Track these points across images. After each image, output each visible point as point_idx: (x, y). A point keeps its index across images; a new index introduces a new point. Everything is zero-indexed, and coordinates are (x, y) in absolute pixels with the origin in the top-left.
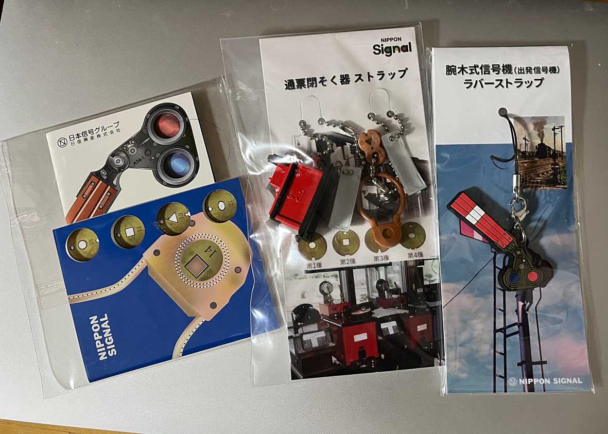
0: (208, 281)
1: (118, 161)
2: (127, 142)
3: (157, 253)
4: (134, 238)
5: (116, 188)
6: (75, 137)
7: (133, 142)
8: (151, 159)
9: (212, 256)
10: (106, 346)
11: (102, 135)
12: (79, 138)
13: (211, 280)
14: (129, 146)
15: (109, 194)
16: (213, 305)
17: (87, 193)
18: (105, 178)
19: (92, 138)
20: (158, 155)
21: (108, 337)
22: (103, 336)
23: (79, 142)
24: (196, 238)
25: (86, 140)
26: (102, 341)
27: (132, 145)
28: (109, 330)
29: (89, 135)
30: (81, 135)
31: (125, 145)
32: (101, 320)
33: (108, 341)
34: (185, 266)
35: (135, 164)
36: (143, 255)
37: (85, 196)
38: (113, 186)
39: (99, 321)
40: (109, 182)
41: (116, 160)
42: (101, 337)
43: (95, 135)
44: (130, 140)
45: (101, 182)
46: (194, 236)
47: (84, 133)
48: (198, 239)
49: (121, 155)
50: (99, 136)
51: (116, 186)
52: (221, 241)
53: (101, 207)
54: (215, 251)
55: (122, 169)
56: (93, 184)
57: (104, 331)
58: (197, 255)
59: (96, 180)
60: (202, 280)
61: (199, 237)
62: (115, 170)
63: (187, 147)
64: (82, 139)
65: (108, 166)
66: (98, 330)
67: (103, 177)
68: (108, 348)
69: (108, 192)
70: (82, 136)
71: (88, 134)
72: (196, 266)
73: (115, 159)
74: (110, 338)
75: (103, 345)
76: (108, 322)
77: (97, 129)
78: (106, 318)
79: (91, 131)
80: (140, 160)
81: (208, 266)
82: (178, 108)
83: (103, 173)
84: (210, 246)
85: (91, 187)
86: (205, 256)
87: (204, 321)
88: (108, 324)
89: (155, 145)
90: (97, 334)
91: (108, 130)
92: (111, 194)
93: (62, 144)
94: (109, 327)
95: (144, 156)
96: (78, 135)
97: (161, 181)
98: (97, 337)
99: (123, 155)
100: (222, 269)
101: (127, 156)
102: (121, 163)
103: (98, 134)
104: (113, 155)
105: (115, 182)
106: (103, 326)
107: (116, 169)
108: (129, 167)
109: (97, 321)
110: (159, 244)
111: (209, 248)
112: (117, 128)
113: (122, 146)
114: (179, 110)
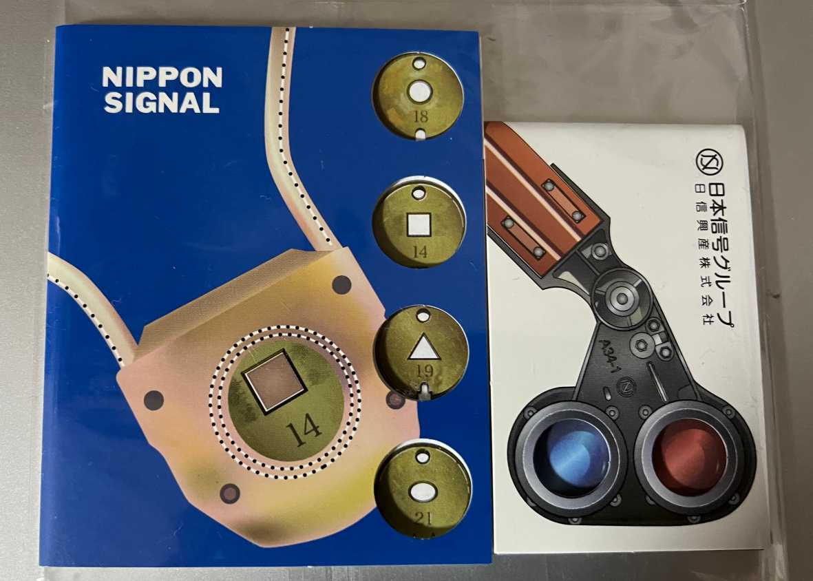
0: (225, 402)
1: (623, 300)
2: (669, 337)
3: (342, 285)
4: (400, 233)
5: (549, 276)
6: (719, 200)
7: (666, 353)
8: (606, 389)
9: (289, 430)
10: (136, 91)
11: (706, 272)
12: (713, 208)
13: (225, 411)
14: (658, 340)
15: (539, 252)
16: (154, 400)
17: (556, 194)
18: (587, 253)
19: (704, 244)
20: (614, 413)
21: (157, 101)
22: (163, 89)
23: (702, 207)
24: (352, 400)
25: (703, 226)
26: (152, 86)
27: (658, 349)
28: (174, 109)
29: (712, 238)
30: (719, 215)
31: (662, 329)
32: (206, 97)
33: (146, 100)
34: (284, 351)
35: (602, 345)
36: (347, 248)
37: (549, 186)
38: (557, 268)
39: (206, 90)
40: (573, 260)
41: (628, 293)
42: (162, 84)
43: (709, 253)
44: (675, 347)
45: (578, 239)
46: (359, 396)
47: (721, 226)
48: (347, 405)
49: (639, 309)
50: (705, 263)
51: (556, 277)
52: (324, 467)
53: (509, 223)
54: (301, 443)
55: (599, 305)
56: (577, 216)
57: (175, 95)
58: (306, 390)
59: (586, 227)
60: (234, 387)
61: (352, 410)
62: (601, 284)
63: (617, 501)
64: (708, 215)
65: (616, 269)
66: (184, 81)
67: (589, 248)
68: (129, 96)
69: (545, 252)
70: (716, 217)
71: (718, 235)
72: (274, 382)
73: (631, 293)
74: (152, 107)
75: (140, 84)
76: (197, 110)
77: (727, 261)
78: (207, 109)
79: (723, 245)
80: (609, 361)
81: (266, 414)
82: (731, 502)
83: (600, 251)
84: (318, 434)
85: (570, 209)
86: (295, 412)
87: (122, 364)
88: (190, 111)
89: (644, 412)
90: (173, 77)
91: (714, 292)
92: (538, 258)
93: (706, 160)
94: (183, 110)
95: (621, 374)
96: (722, 208)
97: (538, 404)
98: (166, 74)
99: (637, 317)
100: (246, 449)
101: (633, 329)
102: (615, 306)
103: (712, 261)
104: (644, 289)
105: (566, 276)
106: (190, 96)
107: (604, 288)
108: (599, 325)
109: (206, 84)
110: (364, 295)
111: (315, 428)
112: (716, 319)
113: (662, 321)
114: (727, 503)
